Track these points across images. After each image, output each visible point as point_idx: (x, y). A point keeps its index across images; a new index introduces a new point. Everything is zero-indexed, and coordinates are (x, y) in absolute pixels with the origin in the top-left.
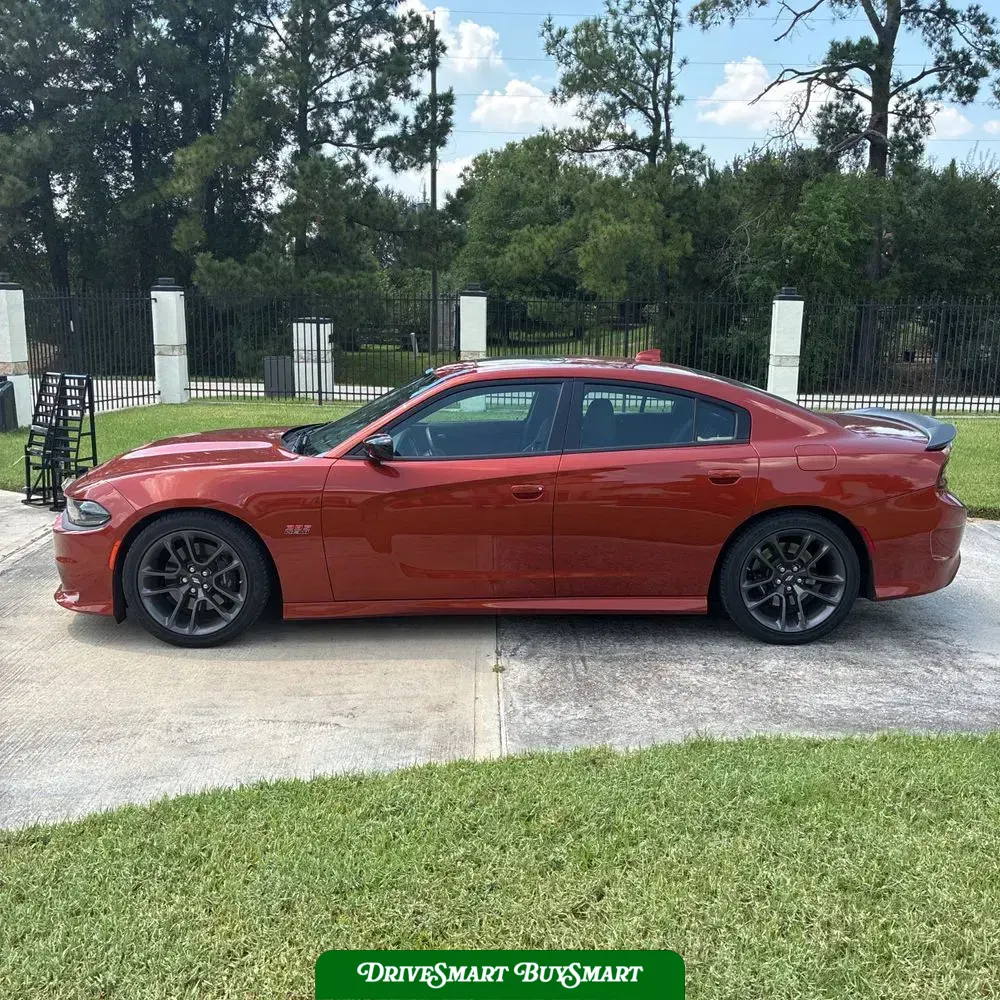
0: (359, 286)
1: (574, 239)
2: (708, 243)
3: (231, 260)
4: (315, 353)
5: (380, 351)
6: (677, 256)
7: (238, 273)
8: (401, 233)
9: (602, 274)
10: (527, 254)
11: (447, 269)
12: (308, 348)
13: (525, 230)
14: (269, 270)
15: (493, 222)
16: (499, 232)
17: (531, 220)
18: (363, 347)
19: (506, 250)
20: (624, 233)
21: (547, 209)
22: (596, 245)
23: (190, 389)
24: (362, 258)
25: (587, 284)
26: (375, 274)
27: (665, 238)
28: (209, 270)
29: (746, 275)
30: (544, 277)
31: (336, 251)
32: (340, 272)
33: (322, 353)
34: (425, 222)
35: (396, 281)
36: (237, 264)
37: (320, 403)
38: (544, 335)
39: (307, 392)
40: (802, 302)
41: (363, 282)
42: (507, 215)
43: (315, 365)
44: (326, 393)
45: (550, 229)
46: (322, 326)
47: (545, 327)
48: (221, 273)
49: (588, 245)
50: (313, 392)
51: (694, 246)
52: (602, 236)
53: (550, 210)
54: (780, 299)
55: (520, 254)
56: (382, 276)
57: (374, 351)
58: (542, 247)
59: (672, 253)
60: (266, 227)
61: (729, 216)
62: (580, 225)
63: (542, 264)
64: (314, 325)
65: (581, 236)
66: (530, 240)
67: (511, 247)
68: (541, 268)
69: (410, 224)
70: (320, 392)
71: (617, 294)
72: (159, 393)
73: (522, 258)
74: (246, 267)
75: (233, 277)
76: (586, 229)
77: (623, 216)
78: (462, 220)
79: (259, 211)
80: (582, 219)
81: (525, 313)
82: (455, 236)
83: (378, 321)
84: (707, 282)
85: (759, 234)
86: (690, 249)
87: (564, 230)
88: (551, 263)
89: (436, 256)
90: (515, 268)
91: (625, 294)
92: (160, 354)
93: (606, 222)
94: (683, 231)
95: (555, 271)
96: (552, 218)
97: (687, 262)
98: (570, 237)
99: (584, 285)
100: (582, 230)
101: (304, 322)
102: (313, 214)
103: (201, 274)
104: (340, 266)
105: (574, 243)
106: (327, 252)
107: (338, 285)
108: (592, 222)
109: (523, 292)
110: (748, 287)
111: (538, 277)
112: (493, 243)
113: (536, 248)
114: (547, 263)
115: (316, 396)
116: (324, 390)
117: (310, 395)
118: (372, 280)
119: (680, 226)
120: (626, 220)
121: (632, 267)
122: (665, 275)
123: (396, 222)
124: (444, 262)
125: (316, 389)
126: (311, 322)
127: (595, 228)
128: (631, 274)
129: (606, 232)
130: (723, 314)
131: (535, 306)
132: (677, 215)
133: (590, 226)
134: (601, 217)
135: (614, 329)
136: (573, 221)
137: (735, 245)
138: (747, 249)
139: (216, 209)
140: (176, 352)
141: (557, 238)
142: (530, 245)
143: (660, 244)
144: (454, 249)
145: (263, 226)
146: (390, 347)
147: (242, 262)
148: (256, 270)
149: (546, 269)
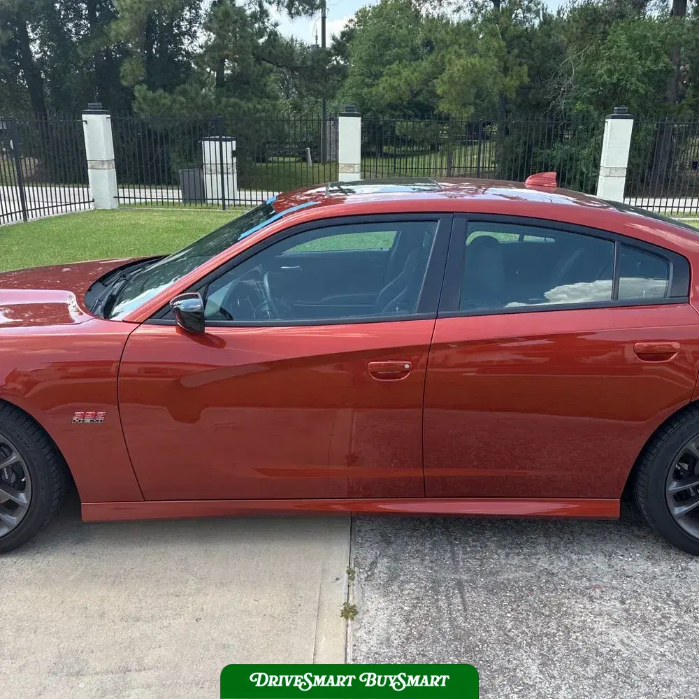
0: (263, 111)
1: (434, 73)
2: (540, 74)
3: (160, 91)
4: (219, 166)
5: (284, 162)
6: (515, 85)
7: (167, 102)
8: (297, 69)
9: (455, 100)
10: (395, 85)
11: (333, 97)
12: (213, 162)
13: (395, 66)
14: (193, 99)
15: (371, 61)
16: (375, 69)
17: (399, 58)
18: (270, 159)
19: (380, 82)
20: (474, 65)
21: (412, 50)
22: (451, 76)
23: (119, 197)
24: (268, 89)
25: (443, 107)
26: (278, 102)
27: (506, 70)
28: (145, 98)
29: (570, 101)
30: (409, 103)
31: (248, 83)
32: (249, 100)
33: (225, 166)
34: (315, 59)
35: (297, 107)
36: (167, 95)
37: (224, 209)
38: (409, 148)
39: (212, 199)
40: (632, 120)
41: (267, 108)
42: (381, 55)
43: (219, 176)
44: (229, 200)
45: (414, 64)
46: (224, 143)
47: (410, 143)
48: (154, 101)
49: (445, 76)
50: (218, 199)
51: (529, 76)
52: (455, 69)
53: (414, 51)
54: (613, 117)
55: (390, 85)
56: (284, 104)
57: (279, 162)
58: (408, 78)
59: (511, 82)
60: (193, 66)
61: (558, 51)
62: (438, 60)
63: (408, 93)
64: (218, 143)
65: (439, 69)
66: (399, 73)
67: (384, 79)
68: (407, 96)
69: (304, 62)
70: (223, 199)
71: (465, 115)
72: (93, 201)
73: (393, 88)
74: (175, 97)
75: (164, 105)
76: (443, 64)
77: (473, 52)
78: (345, 58)
79: (187, 52)
80: (440, 55)
81: (394, 131)
82: (340, 70)
83: (281, 139)
84: (539, 106)
85: (580, 66)
86: (526, 79)
87: (425, 65)
88: (415, 92)
89: (324, 87)
90: (386, 96)
91: (472, 115)
92: (92, 168)
93: (459, 56)
94: (520, 65)
95: (417, 99)
96: (415, 55)
97: (523, 90)
98: (431, 70)
99: (441, 108)
100: (440, 64)
101: (210, 140)
102: (226, 52)
103: (140, 103)
104: (250, 94)
105: (433, 76)
106: (240, 84)
107: (246, 109)
108: (448, 56)
109: (392, 116)
110: (571, 110)
111: (405, 103)
112: (369, 77)
113: (403, 80)
114: (412, 92)
115: (221, 202)
116: (226, 198)
117: (215, 202)
118: (274, 106)
119: (518, 60)
120: (476, 55)
121: (478, 96)
122: (505, 100)
123: (293, 59)
124: (331, 92)
125: (220, 197)
126: (215, 140)
127: (450, 62)
128: (478, 101)
129: (458, 65)
130: (550, 131)
131: (402, 126)
132: (516, 51)
133: (446, 60)
134: (456, 52)
135: (464, 144)
136: (432, 57)
137: (563, 75)
138: (571, 79)
139: (154, 50)
140: (106, 166)
141: (420, 71)
142: (398, 77)
143: (502, 75)
144: (339, 81)
145: (190, 64)
146: (293, 159)
147: (171, 92)
148: (183, 99)
149: (411, 97)
